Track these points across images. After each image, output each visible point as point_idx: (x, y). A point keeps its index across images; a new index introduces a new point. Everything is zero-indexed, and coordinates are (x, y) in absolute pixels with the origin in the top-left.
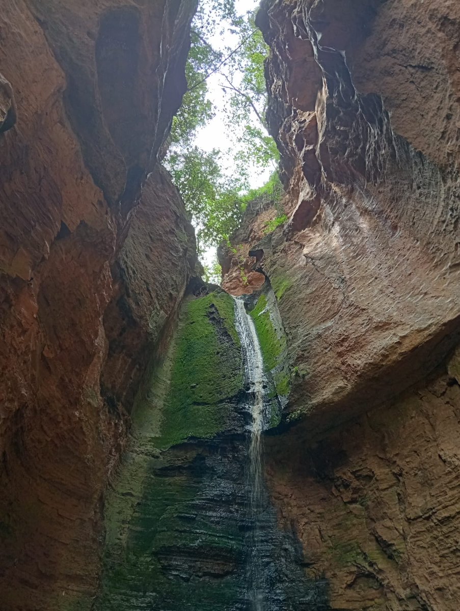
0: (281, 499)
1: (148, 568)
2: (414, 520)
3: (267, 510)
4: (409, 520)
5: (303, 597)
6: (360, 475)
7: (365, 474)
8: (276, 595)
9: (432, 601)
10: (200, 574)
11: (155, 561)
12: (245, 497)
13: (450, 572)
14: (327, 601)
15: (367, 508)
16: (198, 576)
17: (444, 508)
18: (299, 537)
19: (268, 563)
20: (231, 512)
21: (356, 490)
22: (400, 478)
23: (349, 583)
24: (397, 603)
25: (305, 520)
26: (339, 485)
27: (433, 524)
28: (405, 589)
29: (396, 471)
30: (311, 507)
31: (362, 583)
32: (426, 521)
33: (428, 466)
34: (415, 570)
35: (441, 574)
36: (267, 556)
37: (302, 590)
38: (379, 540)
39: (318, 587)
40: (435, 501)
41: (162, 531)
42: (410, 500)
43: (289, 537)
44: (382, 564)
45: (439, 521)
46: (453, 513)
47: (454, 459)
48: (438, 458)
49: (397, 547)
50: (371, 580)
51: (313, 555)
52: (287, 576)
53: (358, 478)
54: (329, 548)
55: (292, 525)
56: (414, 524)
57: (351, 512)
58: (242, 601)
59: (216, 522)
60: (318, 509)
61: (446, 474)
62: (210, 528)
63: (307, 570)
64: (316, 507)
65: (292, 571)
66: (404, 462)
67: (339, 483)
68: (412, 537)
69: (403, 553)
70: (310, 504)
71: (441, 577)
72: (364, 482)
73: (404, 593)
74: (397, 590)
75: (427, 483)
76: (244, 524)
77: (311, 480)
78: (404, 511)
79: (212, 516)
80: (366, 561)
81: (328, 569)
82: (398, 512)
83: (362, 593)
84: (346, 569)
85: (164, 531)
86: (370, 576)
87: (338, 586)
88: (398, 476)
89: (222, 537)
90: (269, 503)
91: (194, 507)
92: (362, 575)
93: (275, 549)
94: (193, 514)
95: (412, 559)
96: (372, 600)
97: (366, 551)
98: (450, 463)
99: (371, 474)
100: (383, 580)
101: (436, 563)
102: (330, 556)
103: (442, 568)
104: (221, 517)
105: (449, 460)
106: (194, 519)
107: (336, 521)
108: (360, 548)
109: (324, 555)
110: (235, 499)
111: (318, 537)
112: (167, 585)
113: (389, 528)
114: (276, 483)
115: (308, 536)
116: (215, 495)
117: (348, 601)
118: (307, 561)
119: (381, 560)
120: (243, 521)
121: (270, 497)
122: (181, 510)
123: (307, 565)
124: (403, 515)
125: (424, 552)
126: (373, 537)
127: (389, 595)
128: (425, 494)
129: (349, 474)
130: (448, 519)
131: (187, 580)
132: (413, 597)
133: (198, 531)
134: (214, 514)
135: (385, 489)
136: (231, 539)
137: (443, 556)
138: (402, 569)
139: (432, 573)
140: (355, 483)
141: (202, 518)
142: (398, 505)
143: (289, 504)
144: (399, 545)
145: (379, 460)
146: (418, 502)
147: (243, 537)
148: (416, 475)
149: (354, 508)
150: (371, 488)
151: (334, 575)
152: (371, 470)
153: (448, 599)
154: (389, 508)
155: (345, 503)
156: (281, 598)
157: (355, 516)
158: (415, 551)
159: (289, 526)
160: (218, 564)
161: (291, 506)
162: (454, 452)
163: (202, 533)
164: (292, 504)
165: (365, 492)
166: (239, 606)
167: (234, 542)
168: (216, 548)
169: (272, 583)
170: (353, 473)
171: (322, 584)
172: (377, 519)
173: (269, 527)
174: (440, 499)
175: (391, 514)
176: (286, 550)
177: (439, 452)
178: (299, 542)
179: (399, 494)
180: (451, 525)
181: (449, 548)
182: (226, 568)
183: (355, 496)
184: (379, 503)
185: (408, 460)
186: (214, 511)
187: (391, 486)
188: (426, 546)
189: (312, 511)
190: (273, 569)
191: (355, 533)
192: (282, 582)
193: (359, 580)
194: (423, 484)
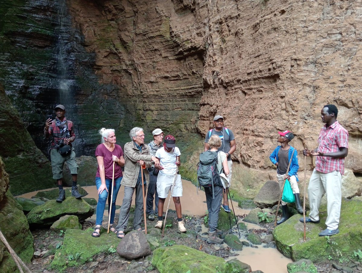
0: (74, 12)
1: (3, 42)
2: (138, 34)
3: (67, 16)
4: (136, 34)
5: (84, 59)
6: (118, 8)
7: (120, 8)
8: (71, 57)
9: (139, 67)
10: (32, 46)
11: (6, 37)
12: (54, 8)
13: (148, 58)
14: (95, 62)
15: (118, 24)
16: (31, 47)
17: (152, 32)
18: (84, 33)
19: (67, 43)
20: (47, 16)
21: (114, 15)
22: (136, 14)
23: (105, 55)
24: (125, 66)
25: (87, 25)
26: (107, 11)
27: (146, 38)
28: (129, 61)
29: (135, 10)
30: (91, 19)
31: (111, 56)
32: (143, 36)
33: (150, 12)
34: (135, 55)
35: (144, 58)
36: (67, 40)
37: (83, 56)
38: (121, 40)
39: (91, 56)
40: (149, 29)
41: (8, 22)
42: (139, 25)
43: (78, 32)
44: (121, 50)
45: (149, 37)
46: (155, 36)
47: (161, 12)
48: (155, 9)
49: (129, 44)
50: (115, 56)
51: (90, 42)
52: (76, 50)
53: (116, 9)
54: (98, 39)
55: (80, 26)
56: (138, 36)
57: (110, 25)
58: (55, 59)
59: (39, 20)
60: (94, 20)
61: (157, 18)
62: (35, 23)
63: (86, 48)
64: (93, 19)
65: (79, 48)
66: (140, 7)
67: (106, 9)
68: (136, 42)
69: (131, 47)
70: (90, 17)
71: (144, 59)
72: (119, 12)
73: (128, 63)
74: (126, 61)
75: (147, 19)
76: (54, 22)
77: (92, 4)
78: (135, 29)
79: (36, 17)
80: (114, 48)
81: (97, 49)
82: (132, 29)
83: (111, 60)
84: (105, 50)
85: (9, 23)
86: (115, 54)
87: (100, 56)
88: (136, 12)
89: (43, 28)
90: (68, 13)
91: (25, 11)
92: (111, 53)
93: (71, 37)
94: (26, 15)
95: (134, 50)
96: (115, 63)
97: (115, 44)
98: (159, 14)
99: (123, 8)
100: (121, 56)
101: (143, 54)
102: (98, 43)
103: (146, 56)
104: (41, 18)
105: (159, 12)
106: (26, 18)
107: (102, 28)
108: (112, 42)
109: (95, 42)
110: (48, 9)
111: (93, 34)
112: (15, 51)
113: (127, 36)
114: (72, 3)
115: (88, 32)
116: (37, 5)
117: (104, 63)
118: (87, 44)
119: (121, 48)
120: (53, 21)
121: (68, 10)
122: (18, 12)
123: (87, 46)
124: (134, 31)
125: (140, 48)
126: (119, 38)
127: (122, 63)
128: (146, 24)
129: (112, 6)
130: (152, 37)
131: (25, 48)
132: (132, 65)
133: (29, 24)
134: (37, 16)
135: (128, 17)
136: (48, 30)
137: (147, 52)
138: (129, 53)
139: (141, 57)
140: (115, 11)
141: (31, 17)
142: (133, 26)
143: (79, 15)
144: (130, 44)
145: (128, 2)
146: (142, 27)
147: (54, 29)
148: (144, 14)
149: (112, 23)
150: (122, 15)
151: (99, 52)
152: (123, 7)
153: (145, 67)
154: (129, 27)
155: (108, 20)
156: (73, 59)
157: (112, 27)
158: (136, 47)
159: (79, 27)
160: (42, 42)
161: (80, 16)
162: (162, 9)
163: (31, 26)
164: (81, 16)
165: (119, 17)
166: (53, 61)
167: (49, 32)
168: (40, 34)
169: (69, 52)
170: (114, 6)
171: (93, 55)
172: (122, 30)
173: (68, 26)
174: (151, 28)
175: (129, 29)
176: (76, 38)
177: (156, 7)
178: (83, 35)
179: (134, 21)
180: (153, 40)
181: (150, 49)
182: (46, 44)
183: (114, 17)
184: (124, 23)
185: (142, 6)
186: (37, 14)
187: (131, 17)
188: (141, 46)
189: (91, 21)
190: (69, 46)
191: (111, 35)
192: (74, 52)
193: (110, 55)
194: (146, 19)
